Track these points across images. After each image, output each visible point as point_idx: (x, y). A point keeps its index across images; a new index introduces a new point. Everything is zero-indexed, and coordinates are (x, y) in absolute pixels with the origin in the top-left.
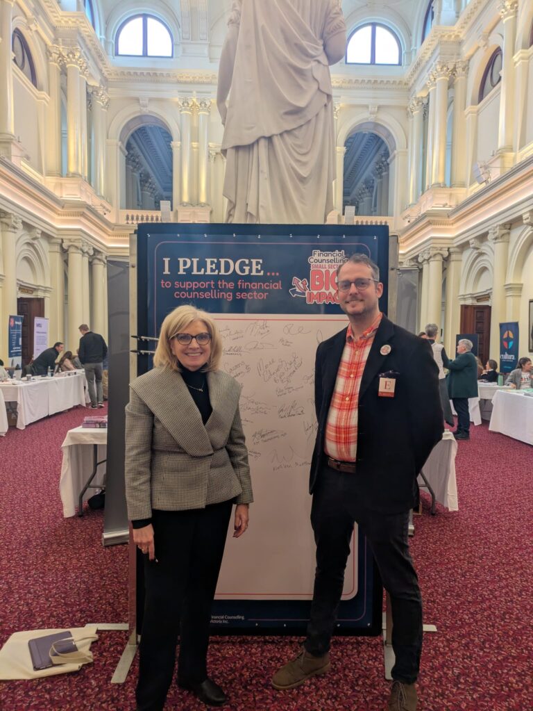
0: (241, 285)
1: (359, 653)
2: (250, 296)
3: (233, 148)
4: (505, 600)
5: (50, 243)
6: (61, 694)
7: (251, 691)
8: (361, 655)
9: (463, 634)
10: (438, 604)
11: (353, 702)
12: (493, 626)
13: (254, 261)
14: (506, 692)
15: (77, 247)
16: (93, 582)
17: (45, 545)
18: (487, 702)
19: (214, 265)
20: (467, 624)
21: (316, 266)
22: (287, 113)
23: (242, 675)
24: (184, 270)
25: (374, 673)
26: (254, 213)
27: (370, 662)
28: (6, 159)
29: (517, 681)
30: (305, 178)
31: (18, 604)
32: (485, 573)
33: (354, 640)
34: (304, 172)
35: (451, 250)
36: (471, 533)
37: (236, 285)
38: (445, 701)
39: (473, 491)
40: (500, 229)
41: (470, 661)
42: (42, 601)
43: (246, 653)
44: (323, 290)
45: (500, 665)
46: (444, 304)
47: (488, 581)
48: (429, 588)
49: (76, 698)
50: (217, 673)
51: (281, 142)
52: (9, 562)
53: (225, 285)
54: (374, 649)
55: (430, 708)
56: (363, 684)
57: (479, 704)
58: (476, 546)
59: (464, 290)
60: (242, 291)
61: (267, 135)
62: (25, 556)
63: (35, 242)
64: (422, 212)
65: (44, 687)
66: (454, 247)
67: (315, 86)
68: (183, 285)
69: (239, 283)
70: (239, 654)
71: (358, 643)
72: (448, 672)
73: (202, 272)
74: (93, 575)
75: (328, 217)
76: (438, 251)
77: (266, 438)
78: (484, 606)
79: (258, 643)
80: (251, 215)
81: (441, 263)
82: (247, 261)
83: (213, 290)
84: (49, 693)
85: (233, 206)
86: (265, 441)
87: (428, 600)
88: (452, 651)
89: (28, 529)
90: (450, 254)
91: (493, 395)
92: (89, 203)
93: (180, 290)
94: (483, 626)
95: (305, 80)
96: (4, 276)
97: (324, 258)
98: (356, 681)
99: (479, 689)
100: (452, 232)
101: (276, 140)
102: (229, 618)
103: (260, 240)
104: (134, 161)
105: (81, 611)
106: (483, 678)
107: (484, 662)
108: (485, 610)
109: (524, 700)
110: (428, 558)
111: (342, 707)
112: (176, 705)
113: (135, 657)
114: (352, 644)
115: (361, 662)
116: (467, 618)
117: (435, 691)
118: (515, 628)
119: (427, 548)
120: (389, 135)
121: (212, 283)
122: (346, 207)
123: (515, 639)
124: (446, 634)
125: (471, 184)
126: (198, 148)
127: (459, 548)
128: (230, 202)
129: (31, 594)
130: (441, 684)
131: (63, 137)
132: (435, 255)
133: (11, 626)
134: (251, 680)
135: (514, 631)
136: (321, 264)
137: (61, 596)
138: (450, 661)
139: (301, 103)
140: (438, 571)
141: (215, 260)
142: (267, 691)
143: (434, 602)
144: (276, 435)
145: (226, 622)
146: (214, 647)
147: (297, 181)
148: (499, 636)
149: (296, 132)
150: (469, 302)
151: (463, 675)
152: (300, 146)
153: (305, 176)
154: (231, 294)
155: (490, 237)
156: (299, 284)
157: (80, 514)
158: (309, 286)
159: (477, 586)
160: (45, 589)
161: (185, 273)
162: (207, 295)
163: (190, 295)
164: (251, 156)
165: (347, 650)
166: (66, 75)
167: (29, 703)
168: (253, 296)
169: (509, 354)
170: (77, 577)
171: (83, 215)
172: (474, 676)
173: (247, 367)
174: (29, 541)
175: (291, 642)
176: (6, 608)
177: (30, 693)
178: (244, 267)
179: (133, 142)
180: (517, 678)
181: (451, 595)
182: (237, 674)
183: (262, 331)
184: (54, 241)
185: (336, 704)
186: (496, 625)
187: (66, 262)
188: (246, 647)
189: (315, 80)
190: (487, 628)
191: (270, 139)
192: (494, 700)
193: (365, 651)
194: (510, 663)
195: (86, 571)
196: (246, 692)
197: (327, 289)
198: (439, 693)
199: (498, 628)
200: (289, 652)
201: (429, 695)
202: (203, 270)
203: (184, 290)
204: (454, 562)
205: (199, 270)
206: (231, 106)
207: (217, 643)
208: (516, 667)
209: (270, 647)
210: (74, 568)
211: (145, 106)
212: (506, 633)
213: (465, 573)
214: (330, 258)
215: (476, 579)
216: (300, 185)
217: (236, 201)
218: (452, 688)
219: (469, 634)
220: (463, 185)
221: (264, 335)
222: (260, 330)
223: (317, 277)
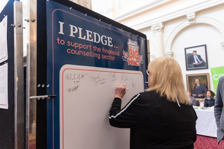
0: (104, 50)
13: (109, 38)
19: (91, 35)
21: (130, 47)
24: (74, 34)
37: (102, 50)
44: (132, 59)
53: (97, 49)
60: (104, 54)
68: (73, 45)
69: (103, 49)
73: (84, 38)
82: (106, 37)
83: (91, 51)
93: (71, 48)
97: (132, 44)
103: (111, 27)
141: (91, 32)
154: (100, 55)
156: (125, 55)
158: (128, 56)
161: (74, 36)
162: (87, 54)
163: (77, 53)
168: (109, 58)
178: (105, 41)
202: (85, 37)
203: (73, 48)
205: (83, 37)
214: (134, 44)
221: (114, 81)
222: (113, 78)
223: (131, 52)
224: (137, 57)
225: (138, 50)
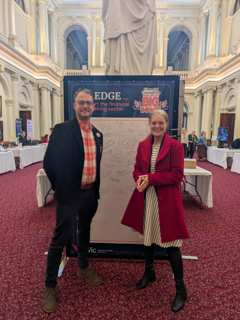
0: (111, 104)
1: (162, 267)
2: (115, 109)
3: (109, 39)
4: (230, 247)
5: (33, 86)
6: (34, 280)
7: (114, 282)
8: (163, 268)
9: (210, 261)
10: (200, 248)
11: (158, 288)
12: (224, 258)
13: (117, 93)
14: (226, 286)
15: (45, 88)
16: (50, 234)
17: (30, 218)
18: (217, 290)
19: (98, 95)
20: (212, 257)
21: (145, 95)
22: (134, 22)
23: (110, 275)
25: (168, 276)
26: (118, 71)
27: (167, 272)
28: (12, 47)
29: (232, 282)
30: (142, 53)
31: (17, 243)
32: (222, 235)
33: (160, 262)
34: (142, 50)
35: (217, 87)
36: (218, 217)
37: (109, 104)
38: (199, 289)
39: (220, 199)
41: (212, 273)
42: (27, 242)
43: (113, 266)
44: (148, 107)
45: (225, 274)
46: (213, 113)
47: (223, 238)
48: (196, 241)
49: (40, 282)
50: (100, 274)
51: (131, 36)
52: (14, 225)
53: (103, 104)
54: (169, 266)
55: (192, 291)
56: (163, 281)
57: (214, 290)
58: (220, 223)
59: (222, 106)
60: (111, 107)
61: (124, 33)
62: (21, 223)
63: (26, 85)
64: (205, 69)
65: (27, 277)
66: (219, 86)
67: (147, 8)
69: (110, 103)
70: (110, 266)
71: (162, 263)
72: (201, 277)
74: (49, 232)
75: (153, 72)
76: (211, 88)
77: (122, 174)
78: (221, 249)
79: (119, 262)
80: (117, 71)
81: (212, 94)
82: (113, 93)
83: (98, 106)
84: (29, 280)
85: (108, 67)
86: (122, 175)
87: (195, 246)
88: (204, 268)
89: (23, 211)
90: (217, 89)
91: (234, 155)
92: (50, 67)
94: (219, 258)
95: (143, 5)
96: (13, 101)
97: (149, 91)
98: (160, 279)
99: (214, 284)
100: (218, 78)
101: (129, 35)
102: (106, 251)
103: (119, 83)
104: (70, 47)
105: (44, 246)
106: (217, 280)
107: (218, 273)
108: (221, 251)
109: (234, 290)
110: (197, 228)
111: (153, 290)
112: (82, 287)
113: (65, 266)
114: (160, 263)
115: (163, 271)
116: (212, 254)
117: (195, 285)
118: (234, 259)
119: (197, 223)
120: (190, 31)
121: (98, 103)
122: (168, 67)
123: (233, 264)
124: (202, 261)
125: (228, 55)
126: (99, 40)
127: (211, 224)
128: (107, 65)
129: (23, 239)
130: (198, 282)
131: (38, 36)
132: (210, 89)
133: (14, 252)
134: (114, 277)
135: (233, 260)
136: (148, 94)
137: (35, 240)
138: (203, 272)
139: (141, 17)
140: (201, 234)
141: (99, 93)
142: (121, 282)
143: (198, 247)
144: (126, 172)
145: (105, 252)
146: (99, 263)
147: (139, 55)
148: (226, 262)
149: (138, 31)
150: (225, 112)
151: (208, 278)
152: (140, 38)
153: (142, 52)
154: (106, 108)
155: (236, 81)
156: (137, 104)
157: (45, 205)
158: (142, 105)
159: (218, 240)
160: (29, 237)
164: (117, 42)
165: (157, 266)
166: (38, 6)
167: (21, 283)
168: (116, 109)
170: (43, 232)
171: (47, 72)
172: (213, 279)
173: (114, 142)
174: (23, 217)
175: (133, 262)
176: (13, 244)
177: (21, 279)
178: (112, 96)
179: (70, 38)
180: (232, 280)
181: (206, 244)
182: (109, 275)
183: (120, 126)
184: (34, 85)
185: (150, 289)
186: (225, 257)
187: (40, 94)
188: (113, 263)
189: (148, 5)
190: (221, 259)
191: (126, 35)
192: (221, 289)
193: (165, 267)
194: (230, 274)
195: (47, 230)
196: (112, 282)
197: (150, 106)
198: (196, 286)
199: (226, 259)
200: (132, 266)
201: (192, 286)
204: (209, 230)
206: (108, 19)
207: (101, 261)
208: (232, 276)
209: (123, 263)
210: (42, 229)
211: (75, 20)
212: (229, 261)
213: (213, 234)
214: (152, 91)
215: (218, 237)
216: (140, 57)
217: (110, 65)
218: (202, 283)
219: (212, 261)
220: (224, 56)
221: (121, 127)
222: (119, 125)
223: (146, 100)
224: (156, 104)
225: (158, 97)
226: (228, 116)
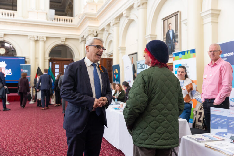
35: (98, 32)
40: (115, 20)
66: (99, 31)
90: (97, 34)
100: (98, 24)
122: (50, 10)
132: (90, 34)
155: (111, 25)
169: (117, 81)
226: (108, 61)
